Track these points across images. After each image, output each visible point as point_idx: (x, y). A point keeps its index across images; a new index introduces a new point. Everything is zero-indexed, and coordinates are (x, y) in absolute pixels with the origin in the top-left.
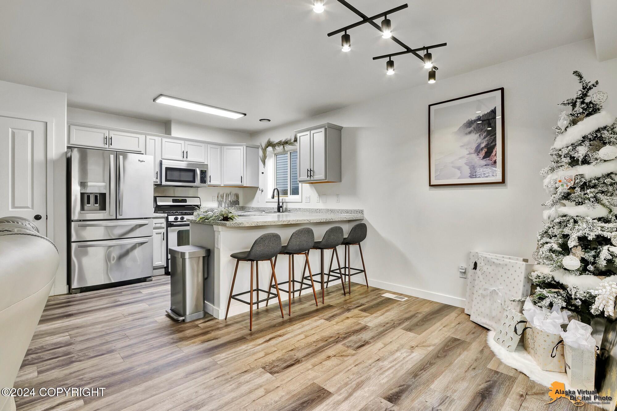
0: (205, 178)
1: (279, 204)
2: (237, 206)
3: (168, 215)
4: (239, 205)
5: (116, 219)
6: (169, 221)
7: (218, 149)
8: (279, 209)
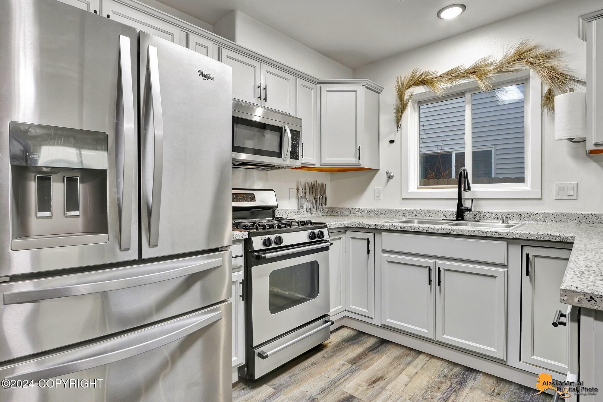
0: (297, 148)
1: (460, 204)
2: (324, 206)
3: (250, 235)
4: (326, 205)
5: (141, 261)
6: (255, 249)
7: (312, 89)
8: (461, 213)
